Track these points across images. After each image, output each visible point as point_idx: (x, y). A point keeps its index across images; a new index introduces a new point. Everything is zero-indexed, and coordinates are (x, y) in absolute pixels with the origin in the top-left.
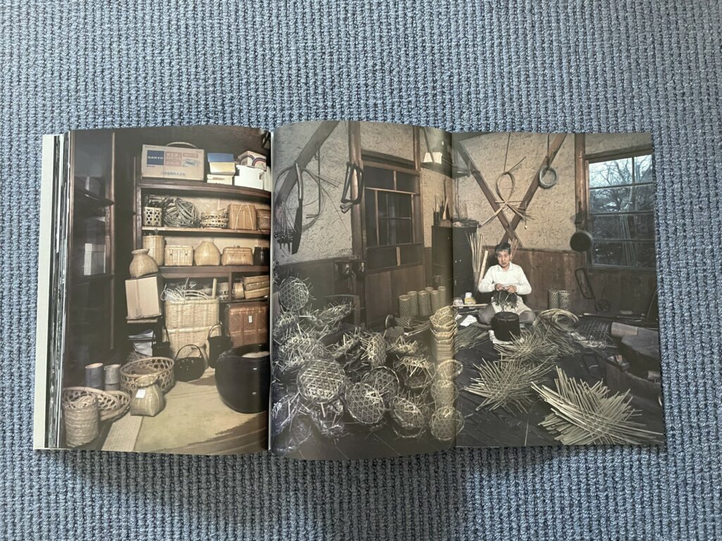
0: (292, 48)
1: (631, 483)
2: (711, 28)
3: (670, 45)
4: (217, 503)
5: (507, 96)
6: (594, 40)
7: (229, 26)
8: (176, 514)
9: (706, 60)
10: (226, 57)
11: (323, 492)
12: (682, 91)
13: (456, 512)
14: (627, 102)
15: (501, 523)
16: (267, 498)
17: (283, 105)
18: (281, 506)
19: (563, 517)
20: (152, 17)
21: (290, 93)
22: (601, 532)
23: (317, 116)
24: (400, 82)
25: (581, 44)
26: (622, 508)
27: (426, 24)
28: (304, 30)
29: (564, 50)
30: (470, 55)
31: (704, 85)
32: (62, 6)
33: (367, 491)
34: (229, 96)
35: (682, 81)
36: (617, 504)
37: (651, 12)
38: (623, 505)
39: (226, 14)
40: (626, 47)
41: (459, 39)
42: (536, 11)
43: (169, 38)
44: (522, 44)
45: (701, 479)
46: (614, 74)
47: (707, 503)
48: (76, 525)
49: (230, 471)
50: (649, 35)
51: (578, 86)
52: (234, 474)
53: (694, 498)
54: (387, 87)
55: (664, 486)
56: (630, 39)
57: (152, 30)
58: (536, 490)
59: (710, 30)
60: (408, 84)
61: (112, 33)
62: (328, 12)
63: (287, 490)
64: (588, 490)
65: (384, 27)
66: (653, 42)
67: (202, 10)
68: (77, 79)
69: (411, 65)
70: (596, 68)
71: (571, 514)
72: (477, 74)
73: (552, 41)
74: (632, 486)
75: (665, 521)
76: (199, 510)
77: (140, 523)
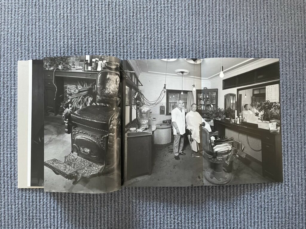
0: (110, 27)
1: (240, 206)
2: (282, 25)
3: (264, 31)
4: (76, 210)
5: (198, 50)
6: (233, 29)
7: (85, 17)
8: (59, 214)
9: (279, 38)
10: (83, 29)
11: (118, 207)
12: (268, 51)
13: (171, 216)
14: (246, 54)
15: (188, 220)
16: (96, 209)
17: (106, 51)
18: (101, 212)
19: (213, 219)
20: (53, 12)
21: (109, 46)
22: (227, 224)
23: (120, 56)
24: (154, 43)
25: (228, 30)
26: (236, 216)
27: (166, 19)
28: (116, 20)
29: (221, 32)
30: (183, 33)
31: (277, 48)
32: (15, 6)
33: (136, 207)
34: (84, 46)
35: (268, 47)
36: (234, 214)
37: (257, 18)
38: (237, 215)
39: (84, 12)
40: (247, 32)
41: (179, 26)
42: (211, 16)
43: (60, 21)
44: (204, 29)
45: (268, 205)
46: (241, 43)
47: (270, 215)
48: (19, 218)
49: (81, 198)
50: (256, 27)
51: (226, 47)
52: (83, 199)
53: (265, 212)
54: (149, 45)
55: (253, 208)
56: (248, 29)
57: (53, 17)
58: (203, 208)
59: (281, 26)
60: (158, 44)
61: (36, 18)
62: (126, 13)
63: (104, 206)
64: (223, 208)
65: (149, 20)
66: (257, 30)
67: (74, 10)
68: (21, 37)
69: (159, 36)
70: (234, 40)
71: (216, 217)
72: (186, 41)
73: (217, 28)
74: (240, 207)
75: (253, 221)
76: (69, 213)
77: (45, 217)
